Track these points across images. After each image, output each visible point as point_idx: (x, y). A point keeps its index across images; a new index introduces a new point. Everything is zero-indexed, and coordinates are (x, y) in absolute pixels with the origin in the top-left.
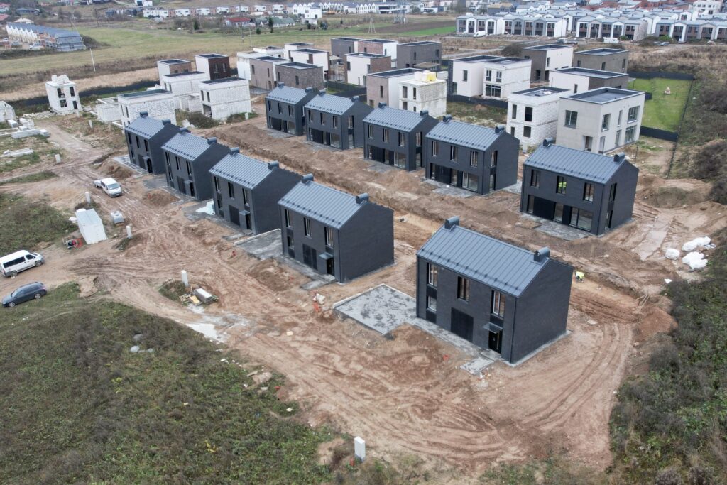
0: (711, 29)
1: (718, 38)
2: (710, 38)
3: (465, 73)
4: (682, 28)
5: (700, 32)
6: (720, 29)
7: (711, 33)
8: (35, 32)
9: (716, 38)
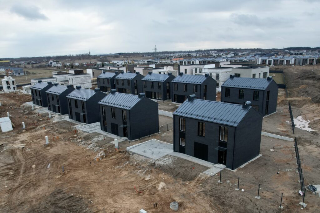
0: (283, 60)
1: (286, 64)
2: (283, 64)
3: (186, 70)
4: (271, 60)
5: (279, 61)
6: (287, 61)
7: (283, 62)
8: (5, 69)
9: (285, 64)
